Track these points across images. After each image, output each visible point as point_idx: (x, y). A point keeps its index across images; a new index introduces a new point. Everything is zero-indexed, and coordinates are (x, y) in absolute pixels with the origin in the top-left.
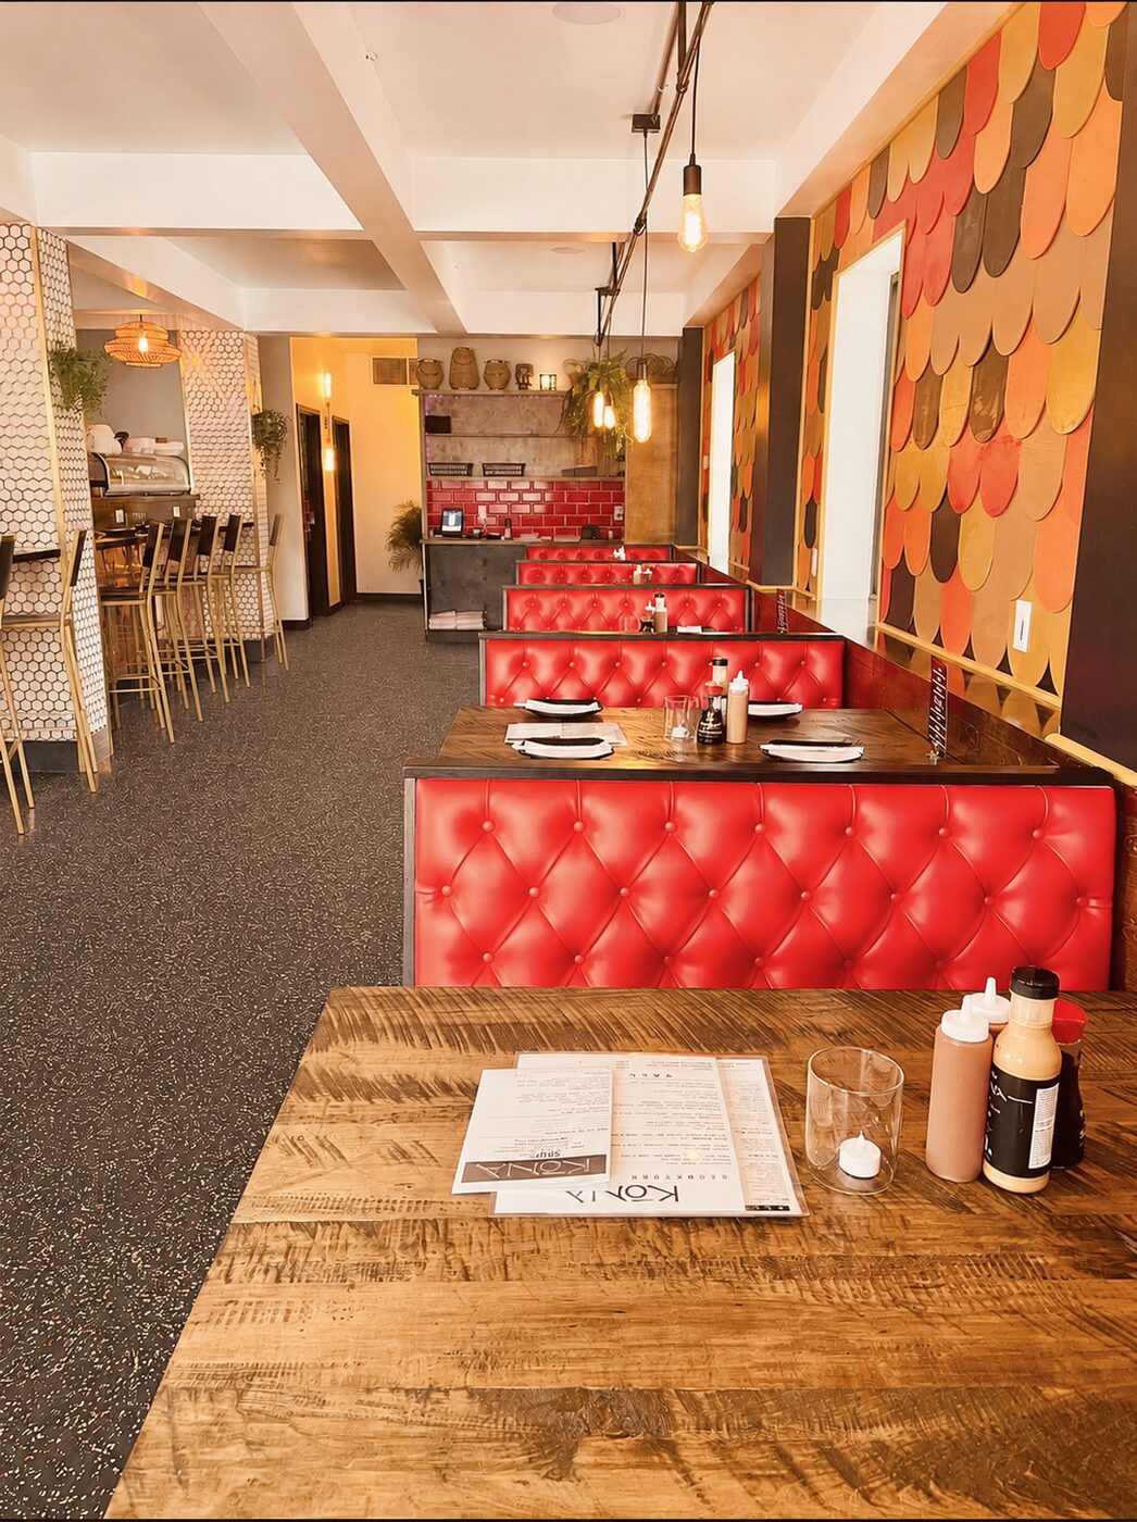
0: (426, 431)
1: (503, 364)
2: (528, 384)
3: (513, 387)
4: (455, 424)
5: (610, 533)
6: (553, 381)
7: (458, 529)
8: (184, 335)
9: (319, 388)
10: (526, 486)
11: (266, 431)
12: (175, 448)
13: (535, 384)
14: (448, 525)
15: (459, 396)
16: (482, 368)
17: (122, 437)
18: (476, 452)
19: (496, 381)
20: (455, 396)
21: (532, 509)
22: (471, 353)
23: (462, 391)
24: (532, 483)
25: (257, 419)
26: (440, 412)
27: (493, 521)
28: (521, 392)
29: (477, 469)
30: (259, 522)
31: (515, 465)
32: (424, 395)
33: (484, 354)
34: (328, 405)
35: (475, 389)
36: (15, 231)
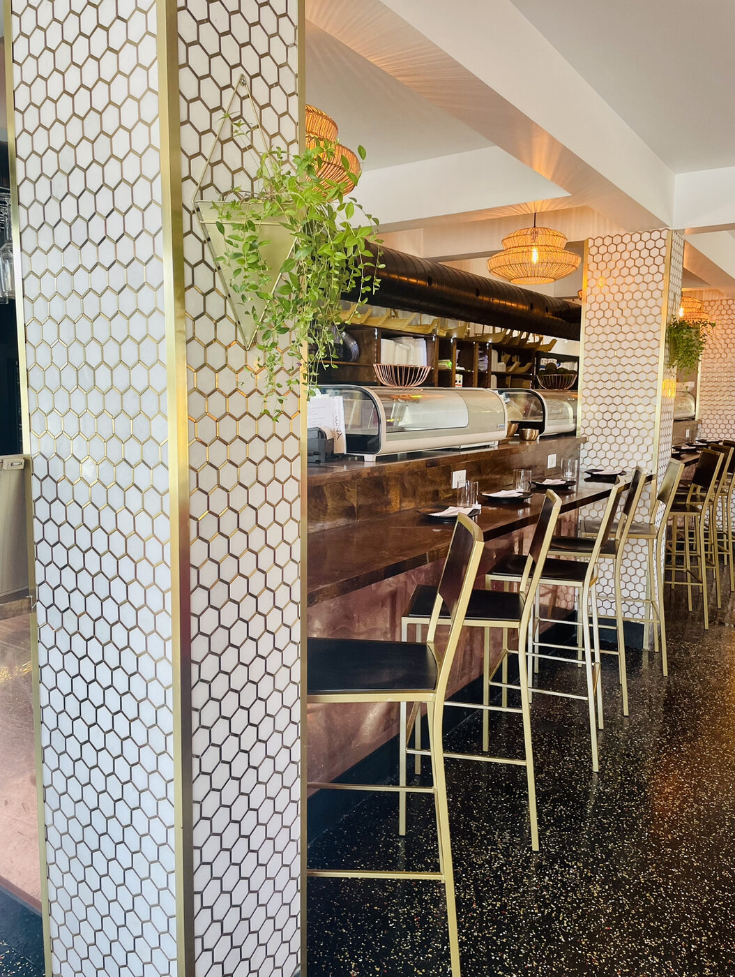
36: (656, 235)
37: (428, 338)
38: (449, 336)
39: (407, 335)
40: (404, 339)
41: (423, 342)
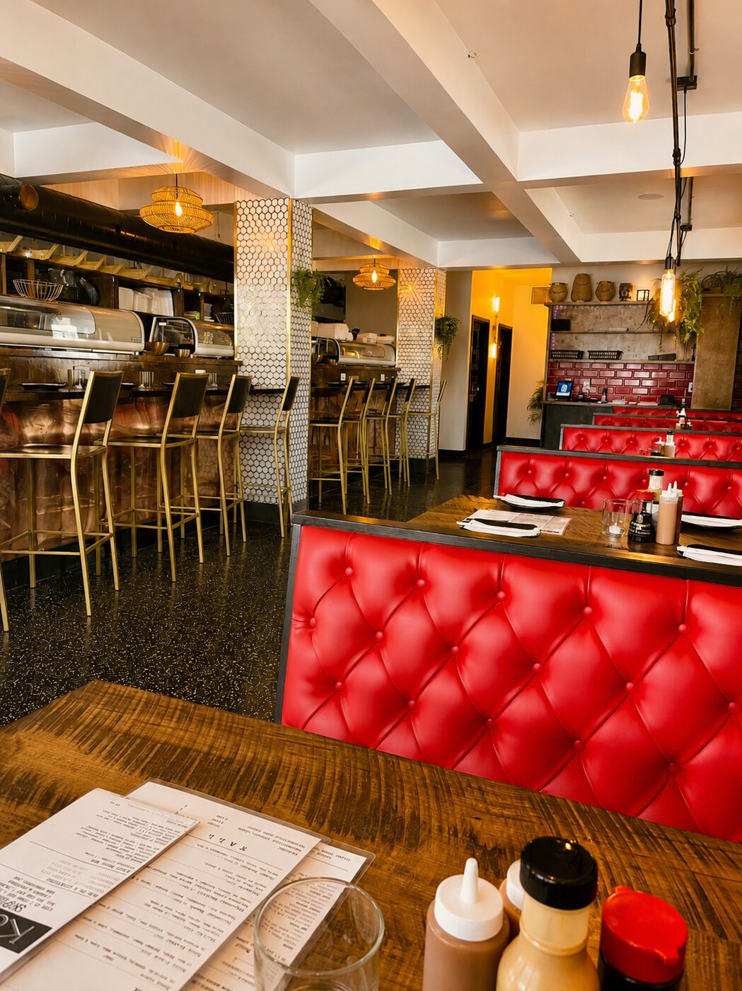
0: (552, 330)
1: (612, 285)
2: (628, 297)
3: (617, 299)
4: (573, 325)
5: (683, 400)
6: (647, 295)
7: (568, 394)
8: (401, 272)
9: (491, 306)
10: (621, 366)
11: (444, 330)
12: (389, 339)
13: (634, 296)
14: (560, 391)
15: (578, 306)
16: (595, 287)
17: (355, 332)
18: (586, 344)
19: (605, 295)
20: (574, 306)
21: (623, 382)
22: (588, 277)
23: (578, 302)
24: (625, 365)
25: (439, 322)
26: (564, 316)
27: (594, 390)
28: (623, 303)
29: (587, 355)
30: (433, 386)
31: (613, 352)
32: (553, 306)
33: (598, 277)
34: (497, 317)
35: (590, 301)
36: (281, 202)
37: (173, 290)
38: (196, 291)
39: (152, 286)
40: (147, 290)
41: (169, 294)
